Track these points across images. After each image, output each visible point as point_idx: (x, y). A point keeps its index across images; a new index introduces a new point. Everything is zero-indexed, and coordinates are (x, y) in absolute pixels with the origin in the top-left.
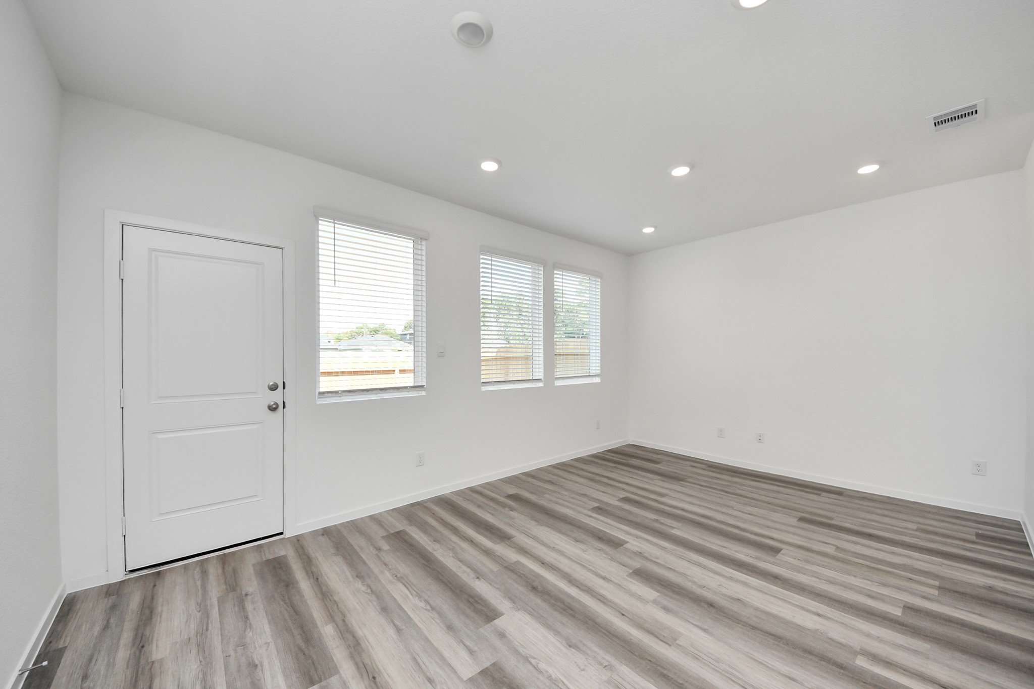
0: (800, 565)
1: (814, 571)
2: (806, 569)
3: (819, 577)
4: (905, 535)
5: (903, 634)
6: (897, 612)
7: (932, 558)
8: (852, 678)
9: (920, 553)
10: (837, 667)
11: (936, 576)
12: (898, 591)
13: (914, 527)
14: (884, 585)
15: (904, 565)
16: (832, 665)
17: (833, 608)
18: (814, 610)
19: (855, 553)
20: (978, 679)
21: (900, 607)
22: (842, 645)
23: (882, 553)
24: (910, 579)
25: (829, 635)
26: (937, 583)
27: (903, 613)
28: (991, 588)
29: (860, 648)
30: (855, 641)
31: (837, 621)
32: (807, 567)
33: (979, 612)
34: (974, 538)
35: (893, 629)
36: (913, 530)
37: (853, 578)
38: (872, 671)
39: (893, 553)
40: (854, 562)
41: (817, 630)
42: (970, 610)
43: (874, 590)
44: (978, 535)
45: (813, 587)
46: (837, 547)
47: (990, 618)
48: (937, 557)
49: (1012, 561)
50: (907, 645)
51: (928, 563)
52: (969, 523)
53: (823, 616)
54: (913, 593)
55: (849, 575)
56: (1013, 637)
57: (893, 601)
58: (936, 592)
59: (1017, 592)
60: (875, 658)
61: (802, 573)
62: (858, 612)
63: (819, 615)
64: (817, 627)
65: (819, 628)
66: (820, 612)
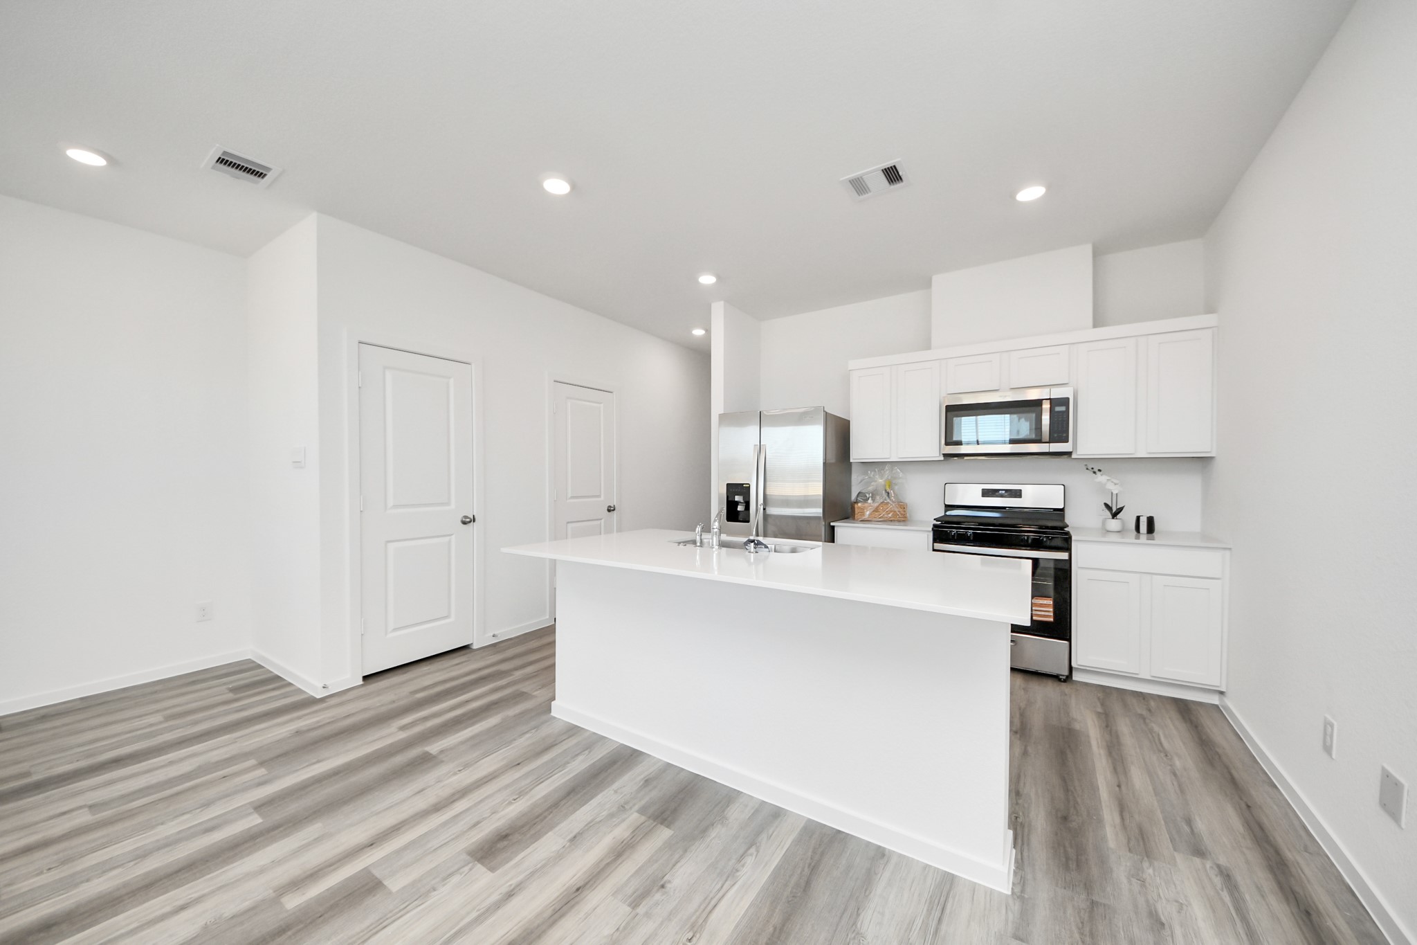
0: (63, 875)
1: (98, 864)
2: (83, 871)
3: (119, 864)
4: (161, 732)
5: (287, 835)
6: (255, 820)
7: (218, 739)
8: (306, 926)
9: (200, 743)
10: (281, 935)
11: (245, 756)
12: (228, 799)
13: (158, 718)
14: (207, 805)
15: (200, 767)
16: (273, 940)
17: (188, 883)
18: (168, 909)
19: (123, 797)
20: (380, 812)
21: (250, 814)
22: (253, 910)
23: (158, 772)
24: (224, 777)
25: (225, 915)
26: (252, 762)
27: (261, 815)
28: (298, 733)
29: (271, 891)
30: (258, 889)
31: (213, 892)
32: (79, 868)
33: (315, 760)
34: (231, 696)
35: (274, 840)
36: (161, 723)
37: (161, 828)
38: (311, 899)
39: (171, 763)
40: (139, 807)
41: (206, 927)
42: (307, 764)
43: (206, 819)
44: (232, 690)
45: (125, 885)
46: (90, 807)
47: (328, 758)
48: (221, 736)
49: (285, 698)
50: (304, 842)
51: (222, 747)
52: (209, 683)
53: (187, 904)
54: (246, 788)
55: (153, 827)
56: (359, 759)
57: (238, 814)
58: (262, 771)
59: (318, 722)
60: (296, 884)
61: (82, 882)
62: (220, 859)
63: (183, 908)
64: (201, 922)
65: (204, 922)
66: (181, 902)
